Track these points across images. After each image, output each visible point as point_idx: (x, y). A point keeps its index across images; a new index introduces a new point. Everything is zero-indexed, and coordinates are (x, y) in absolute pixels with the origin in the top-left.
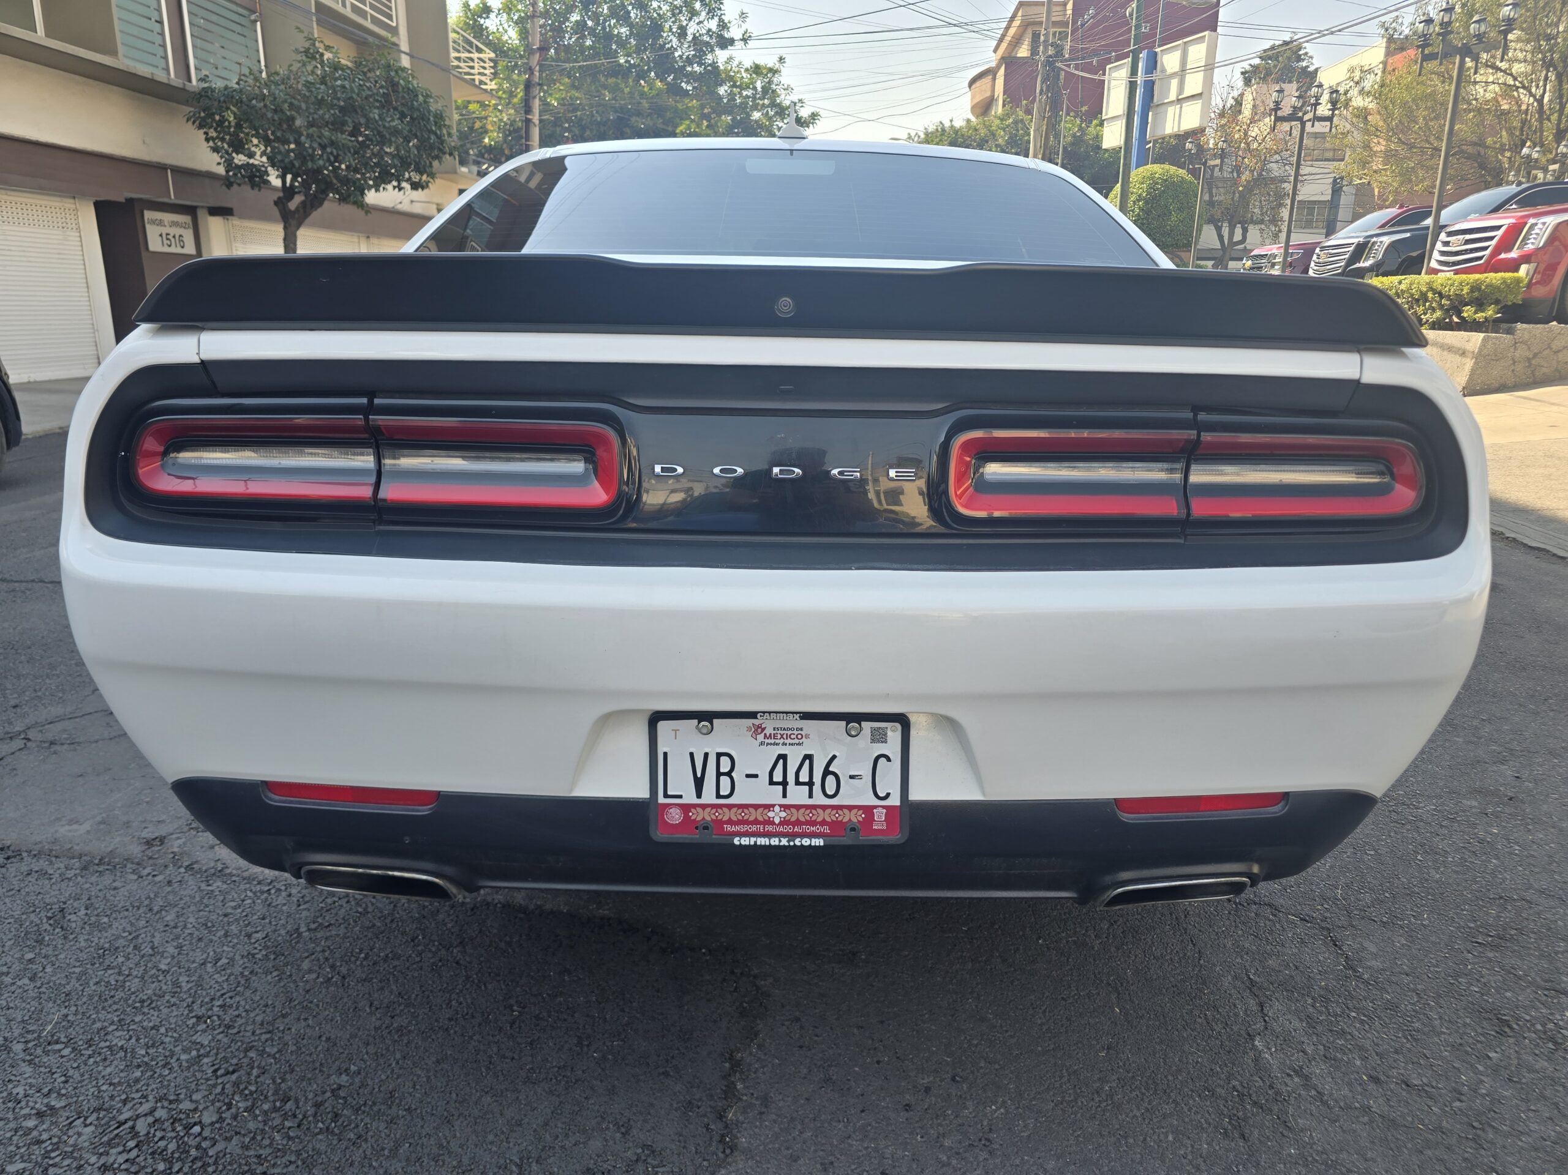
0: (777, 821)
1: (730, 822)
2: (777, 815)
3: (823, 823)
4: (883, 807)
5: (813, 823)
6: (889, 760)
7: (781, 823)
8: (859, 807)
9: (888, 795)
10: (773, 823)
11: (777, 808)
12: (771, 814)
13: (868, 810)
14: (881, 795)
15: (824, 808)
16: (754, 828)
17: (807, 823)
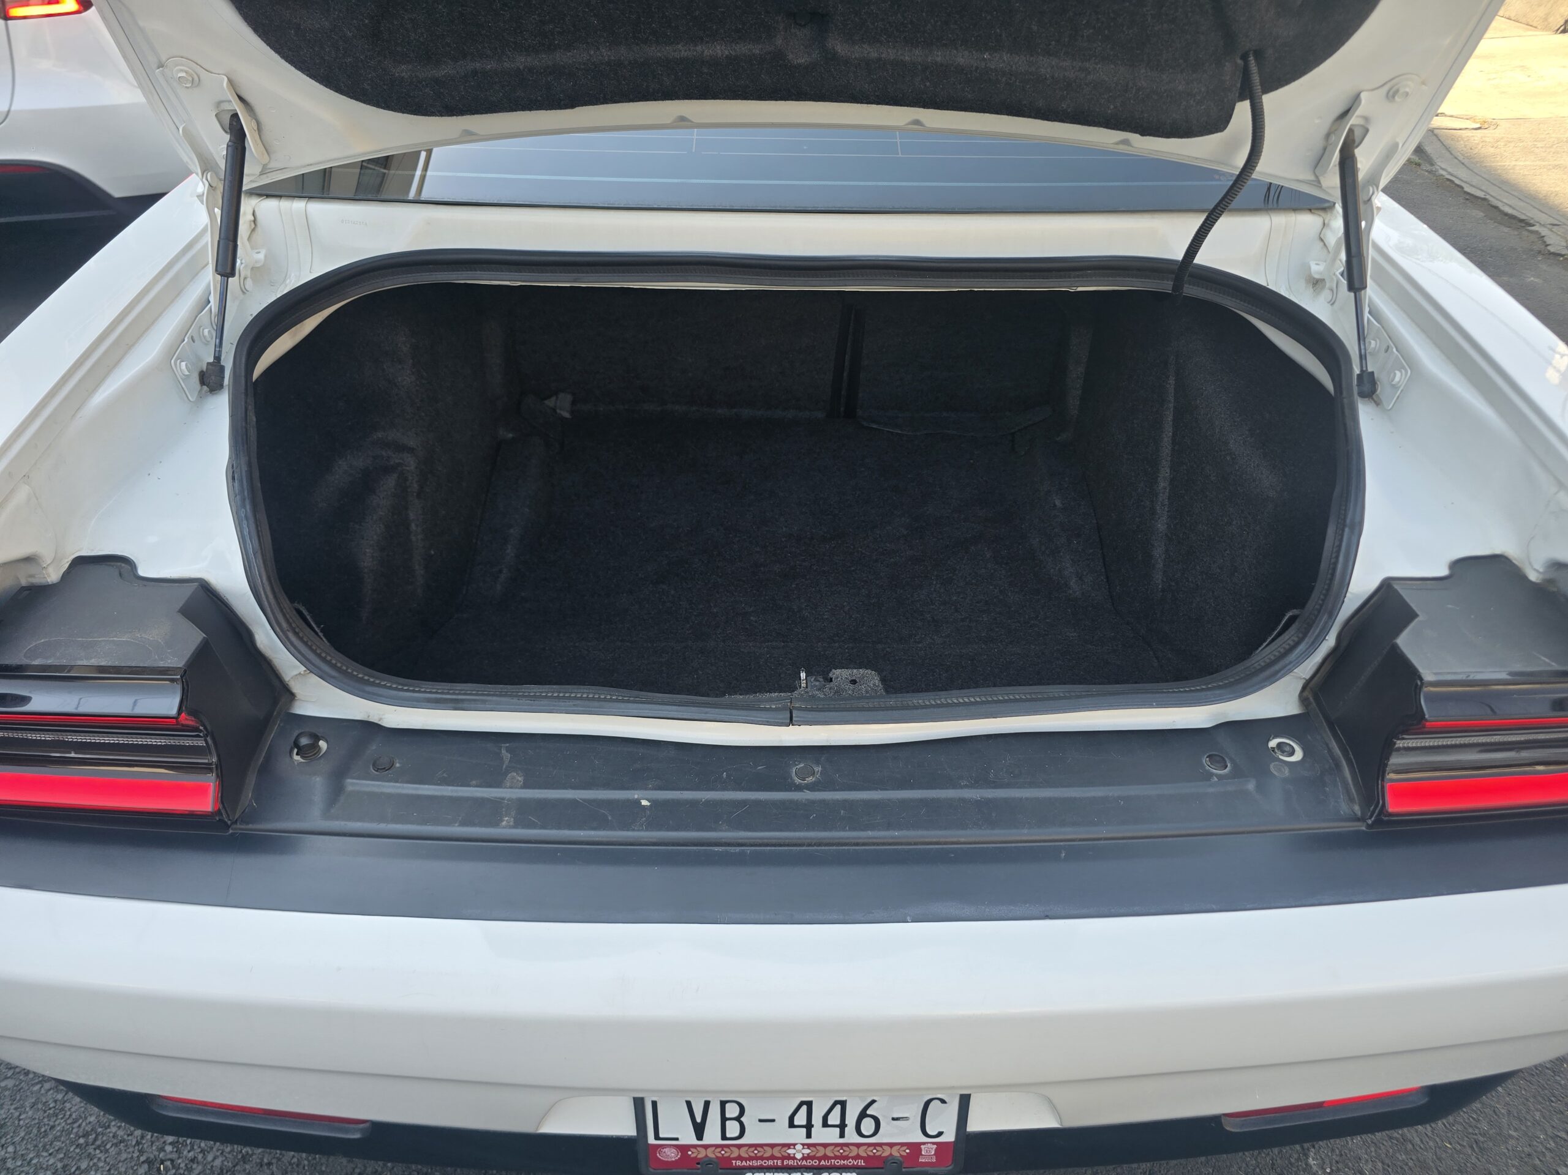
0: (799, 1156)
1: (740, 1158)
2: (799, 1153)
3: (857, 1157)
4: (934, 1143)
5: (846, 1158)
6: (943, 1101)
7: (804, 1158)
8: (902, 1144)
9: (940, 1134)
10: (794, 1158)
11: (799, 1147)
12: (791, 1151)
13: (915, 1147)
14: (931, 1131)
15: (858, 1145)
16: (770, 1163)
17: (836, 1157)
